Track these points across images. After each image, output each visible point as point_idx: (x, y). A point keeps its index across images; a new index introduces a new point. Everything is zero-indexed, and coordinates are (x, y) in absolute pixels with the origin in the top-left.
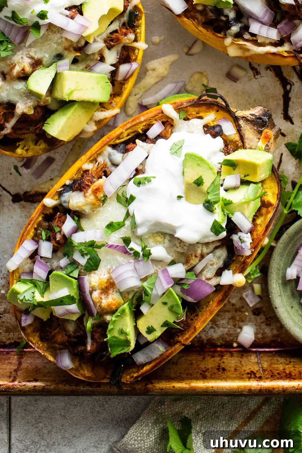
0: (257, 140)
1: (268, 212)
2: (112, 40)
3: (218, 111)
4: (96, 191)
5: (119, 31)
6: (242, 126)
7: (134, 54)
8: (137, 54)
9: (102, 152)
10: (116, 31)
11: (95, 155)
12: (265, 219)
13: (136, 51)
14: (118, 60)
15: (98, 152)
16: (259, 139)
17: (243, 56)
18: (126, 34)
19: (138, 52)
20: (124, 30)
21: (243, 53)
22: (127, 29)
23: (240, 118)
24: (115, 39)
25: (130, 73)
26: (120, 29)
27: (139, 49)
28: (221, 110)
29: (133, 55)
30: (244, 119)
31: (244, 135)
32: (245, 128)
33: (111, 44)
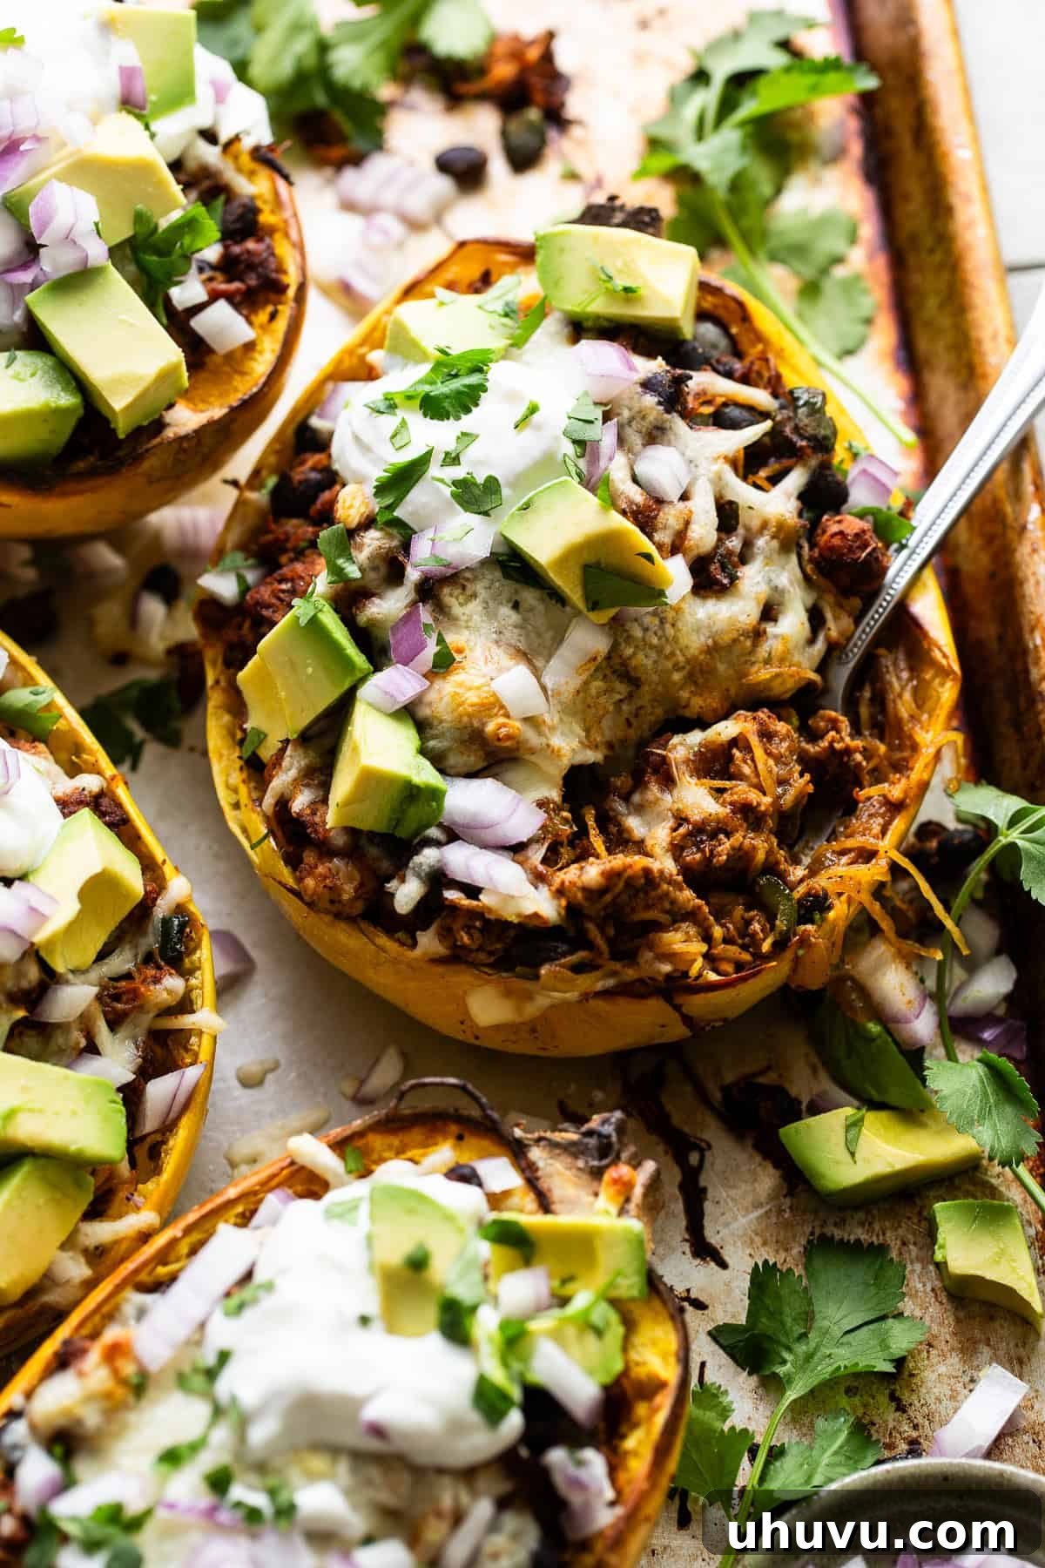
0: (591, 1199)
1: (655, 1411)
2: (117, 998)
3: (460, 1138)
4: (115, 1352)
5: (136, 975)
6: (541, 1164)
7: (187, 1050)
8: (196, 1048)
9: (117, 1308)
10: (128, 976)
11: (97, 1318)
12: (648, 1432)
13: (194, 1040)
14: (140, 1060)
15: (105, 1309)
16: (596, 1194)
17: (518, 1019)
18: (157, 980)
19: (200, 1040)
20: (151, 972)
21: (519, 1009)
22: (159, 968)
23: (531, 1143)
24: (124, 993)
25: (181, 1098)
26: (139, 970)
27: (200, 1033)
28: (472, 1133)
29: (185, 1054)
30: (542, 1143)
31: (549, 1190)
32: (549, 1169)
33: (114, 1008)
